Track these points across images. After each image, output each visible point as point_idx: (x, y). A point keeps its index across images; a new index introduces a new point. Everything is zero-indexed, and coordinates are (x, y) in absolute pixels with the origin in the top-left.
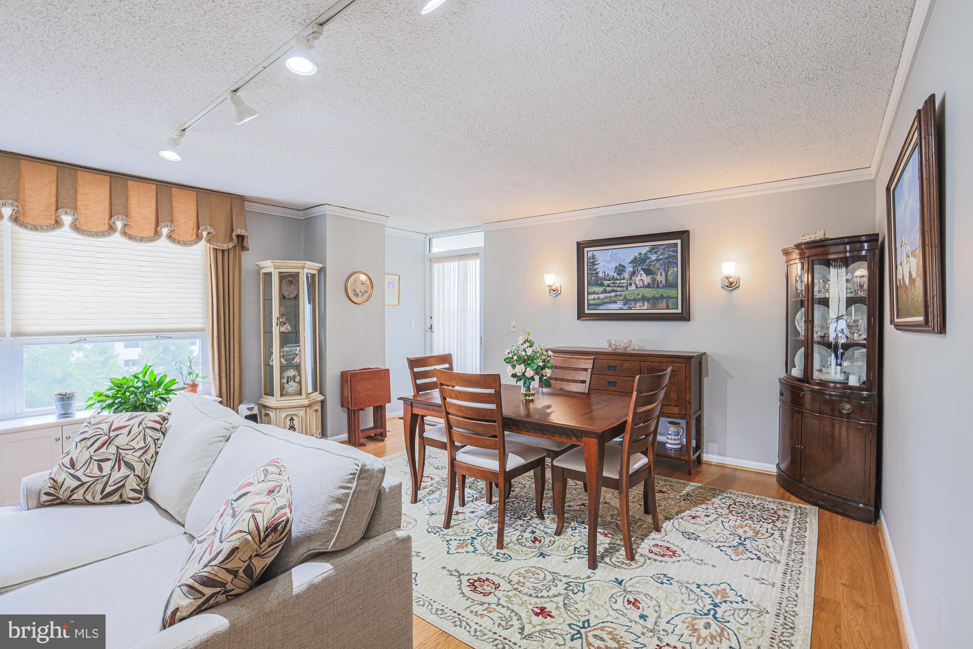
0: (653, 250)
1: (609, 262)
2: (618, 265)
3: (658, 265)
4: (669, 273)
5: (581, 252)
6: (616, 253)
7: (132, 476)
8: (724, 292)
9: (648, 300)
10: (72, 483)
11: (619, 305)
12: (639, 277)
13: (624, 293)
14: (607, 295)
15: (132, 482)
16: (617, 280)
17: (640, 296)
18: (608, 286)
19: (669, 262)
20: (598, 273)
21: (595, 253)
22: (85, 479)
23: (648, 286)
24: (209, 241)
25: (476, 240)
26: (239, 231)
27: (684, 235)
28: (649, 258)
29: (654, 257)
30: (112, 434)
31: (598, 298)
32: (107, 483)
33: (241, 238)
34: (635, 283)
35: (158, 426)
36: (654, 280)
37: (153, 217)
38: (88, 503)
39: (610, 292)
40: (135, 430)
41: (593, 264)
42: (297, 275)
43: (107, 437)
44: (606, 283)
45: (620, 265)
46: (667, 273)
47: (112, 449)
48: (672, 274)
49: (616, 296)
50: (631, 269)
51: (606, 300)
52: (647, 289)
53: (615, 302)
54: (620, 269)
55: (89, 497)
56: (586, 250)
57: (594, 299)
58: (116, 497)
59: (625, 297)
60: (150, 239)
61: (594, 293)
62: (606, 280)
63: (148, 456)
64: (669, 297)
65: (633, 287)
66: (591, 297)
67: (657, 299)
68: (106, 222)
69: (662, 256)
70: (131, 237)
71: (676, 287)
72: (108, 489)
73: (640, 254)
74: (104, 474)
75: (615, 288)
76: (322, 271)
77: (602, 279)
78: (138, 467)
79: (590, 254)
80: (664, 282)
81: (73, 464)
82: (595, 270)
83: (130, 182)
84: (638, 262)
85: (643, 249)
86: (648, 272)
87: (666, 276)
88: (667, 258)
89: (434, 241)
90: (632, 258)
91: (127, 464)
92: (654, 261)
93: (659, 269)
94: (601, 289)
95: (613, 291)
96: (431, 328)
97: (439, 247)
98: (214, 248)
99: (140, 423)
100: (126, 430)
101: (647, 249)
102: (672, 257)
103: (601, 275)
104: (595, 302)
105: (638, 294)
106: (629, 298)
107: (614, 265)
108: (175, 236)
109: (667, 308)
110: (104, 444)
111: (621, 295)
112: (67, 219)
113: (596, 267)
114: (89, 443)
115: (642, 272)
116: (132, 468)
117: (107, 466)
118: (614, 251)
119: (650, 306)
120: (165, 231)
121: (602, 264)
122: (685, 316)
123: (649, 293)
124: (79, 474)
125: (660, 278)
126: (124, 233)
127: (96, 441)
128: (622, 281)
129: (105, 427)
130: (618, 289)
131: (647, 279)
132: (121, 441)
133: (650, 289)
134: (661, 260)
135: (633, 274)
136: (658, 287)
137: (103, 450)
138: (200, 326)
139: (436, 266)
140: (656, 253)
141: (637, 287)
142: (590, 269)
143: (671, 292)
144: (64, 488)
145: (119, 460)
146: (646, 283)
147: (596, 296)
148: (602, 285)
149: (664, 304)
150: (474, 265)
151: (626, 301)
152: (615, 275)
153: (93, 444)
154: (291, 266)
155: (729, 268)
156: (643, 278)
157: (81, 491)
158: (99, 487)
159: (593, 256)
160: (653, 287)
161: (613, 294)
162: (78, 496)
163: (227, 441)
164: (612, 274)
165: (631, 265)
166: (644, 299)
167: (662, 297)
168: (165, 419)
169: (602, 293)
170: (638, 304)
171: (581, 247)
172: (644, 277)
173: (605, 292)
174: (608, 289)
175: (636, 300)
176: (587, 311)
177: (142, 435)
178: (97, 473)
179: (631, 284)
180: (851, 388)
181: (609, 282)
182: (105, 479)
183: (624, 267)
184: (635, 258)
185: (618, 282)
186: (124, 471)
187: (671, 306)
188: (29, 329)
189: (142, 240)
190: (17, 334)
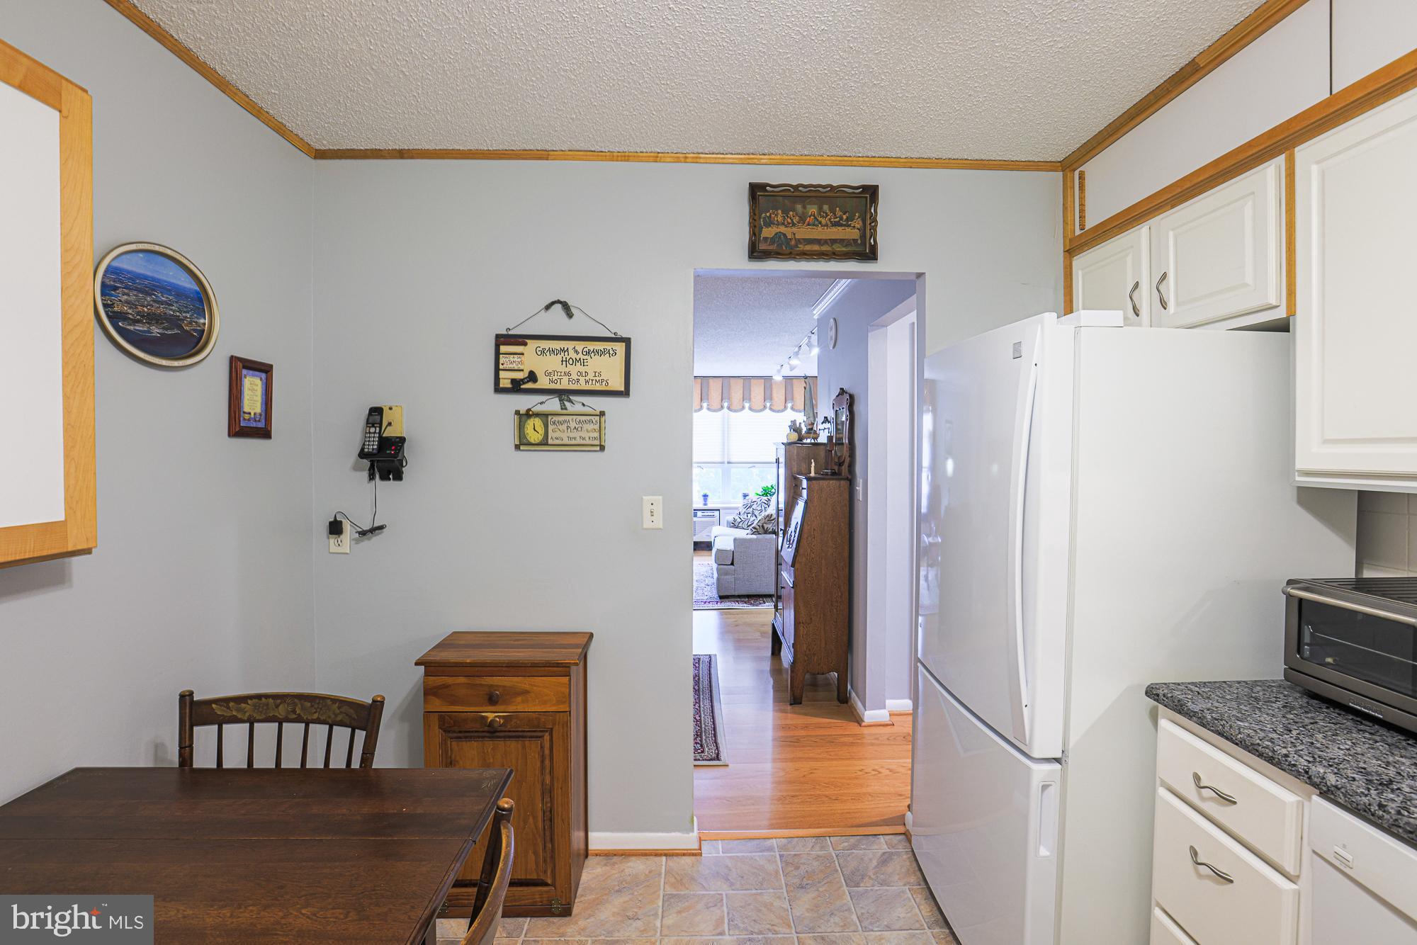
35: (766, 502)
37: (784, 398)
47: (751, 509)
60: (783, 411)
68: (763, 404)
70: (773, 411)
112: (747, 405)
117: (749, 515)
120: (789, 405)
126: (771, 409)
129: (750, 501)
168: (769, 500)
186: (754, 518)
188: (732, 460)
189: (778, 411)
190: (729, 463)
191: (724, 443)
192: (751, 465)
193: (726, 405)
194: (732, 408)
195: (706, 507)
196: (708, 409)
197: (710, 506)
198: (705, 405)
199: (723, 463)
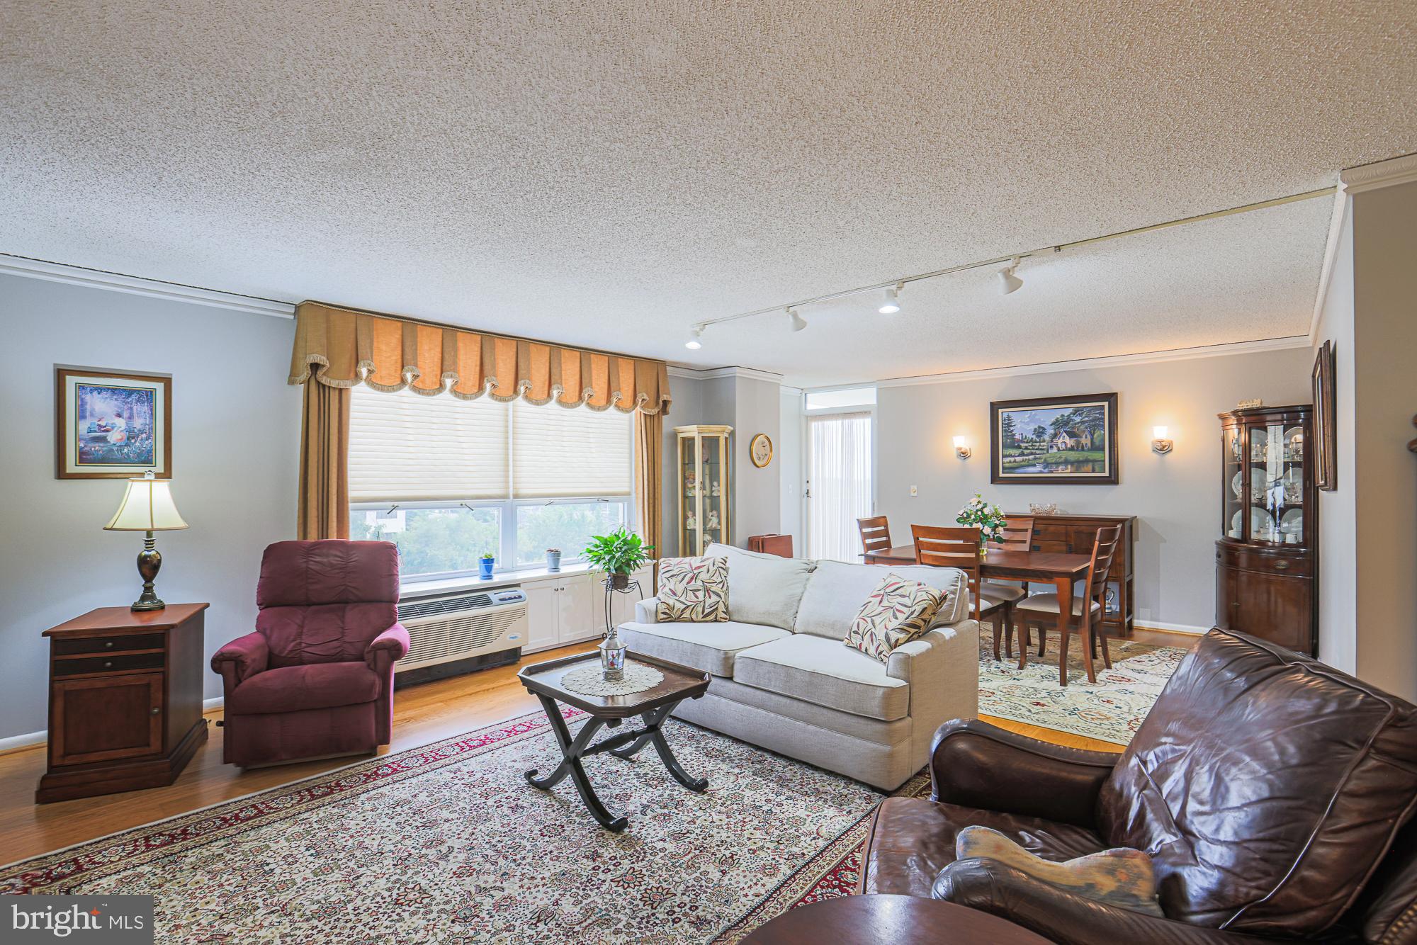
0: (1076, 412)
1: (1028, 424)
2: (1037, 427)
3: (1082, 427)
4: (1095, 436)
5: (995, 412)
6: (1035, 415)
7: (721, 602)
8: (1155, 456)
9: (1072, 463)
10: (679, 606)
11: (1039, 468)
12: (1061, 440)
13: (1044, 456)
14: (1025, 458)
15: (721, 607)
16: (1036, 442)
17: (1062, 460)
18: (1026, 448)
19: (1095, 425)
20: (1014, 435)
21: (1011, 414)
22: (689, 604)
23: (1072, 449)
24: (642, 408)
25: (867, 397)
26: (664, 397)
27: (1112, 398)
28: (1072, 420)
29: (1078, 419)
30: (696, 572)
31: (1015, 461)
32: (704, 606)
33: (665, 403)
34: (1057, 446)
36: (1078, 443)
37: (605, 387)
38: (693, 621)
39: (1028, 455)
40: (712, 569)
41: (1009, 425)
42: (717, 439)
43: (692, 574)
44: (1023, 445)
45: (1039, 427)
46: (1092, 435)
47: (699, 583)
48: (1098, 436)
49: (1035, 459)
50: (1052, 431)
51: (1023, 463)
52: (1071, 452)
53: (1035, 465)
54: (1040, 432)
55: (694, 617)
56: (1000, 411)
57: (1010, 462)
58: (712, 617)
59: (1045, 460)
60: (603, 408)
61: (1010, 456)
62: (1024, 442)
63: (725, 588)
64: (1094, 461)
65: (1055, 450)
66: (1007, 460)
67: (1082, 462)
68: (577, 394)
69: (1087, 419)
71: (1103, 449)
72: (707, 611)
73: (1062, 416)
74: (700, 600)
75: (1034, 451)
76: (732, 434)
77: (1019, 441)
78: (722, 595)
79: (1005, 415)
80: (1089, 445)
81: (675, 594)
82: (1011, 431)
83: (592, 356)
84: (1060, 424)
85: (1067, 410)
86: (1071, 435)
87: (1092, 439)
88: (1093, 421)
89: (809, 396)
90: (1053, 420)
91: (714, 592)
92: (1078, 423)
93: (1084, 431)
94: (1017, 452)
95: (1032, 454)
96: (808, 493)
97: (816, 402)
98: (645, 415)
99: (714, 564)
100: (705, 569)
101: (1071, 410)
102: (1099, 419)
103: (1017, 437)
104: (1011, 465)
105: (1060, 457)
106: (1050, 461)
107: (1033, 426)
108: (620, 405)
109: (1093, 471)
110: (692, 578)
111: (1040, 458)
113: (1012, 428)
114: (680, 578)
115: (1064, 434)
116: (720, 597)
117: (700, 595)
118: (1033, 412)
119: (1073, 469)
120: (614, 400)
121: (1019, 426)
122: (1113, 479)
123: (1073, 456)
124: (682, 599)
125: (1085, 440)
126: (589, 405)
127: (684, 577)
128: (1042, 444)
130: (1038, 452)
131: (1070, 442)
132: (704, 576)
133: (1073, 453)
134: (1086, 422)
135: (1055, 436)
136: (1083, 450)
137: (693, 582)
138: (627, 490)
139: (814, 425)
140: (1080, 415)
141: (1059, 450)
142: (1005, 431)
143: (1097, 455)
145: (707, 590)
146: (1069, 446)
147: (1012, 459)
148: (1019, 447)
149: (1090, 467)
150: (864, 427)
152: (1034, 437)
153: (683, 579)
154: (713, 430)
155: (1160, 432)
156: (1065, 440)
157: (688, 611)
158: (700, 609)
159: (1009, 417)
160: (1077, 450)
161: (1031, 457)
162: (687, 614)
163: (811, 571)
164: (1030, 436)
165: (1052, 427)
166: (1066, 462)
167: (1087, 461)
169: (1019, 456)
170: (1060, 467)
171: (995, 407)
172: (1067, 439)
173: (1022, 454)
174: (1026, 452)
175: (1058, 464)
176: (1001, 475)
177: (717, 573)
178: (695, 600)
179: (1052, 447)
180: (1289, 545)
181: (1027, 445)
182: (702, 603)
183: (1044, 429)
184: (1057, 420)
185: (1038, 444)
186: (714, 598)
187: (1097, 469)
188: (523, 491)
189: (599, 409)
190: (516, 496)
191: (507, 460)
192: (547, 500)
193: (522, 389)
194: (533, 396)
195: (487, 583)
196: (493, 395)
197: (497, 579)
198: (488, 386)
199: (505, 497)
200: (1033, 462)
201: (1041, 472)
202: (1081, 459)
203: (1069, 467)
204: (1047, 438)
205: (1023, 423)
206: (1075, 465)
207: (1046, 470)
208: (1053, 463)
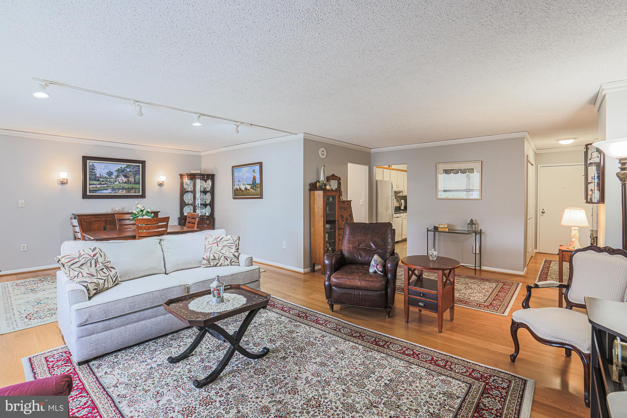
0: (128, 166)
1: (103, 169)
2: (108, 171)
3: (130, 174)
4: (136, 178)
5: (85, 161)
7: (117, 272)
8: (158, 187)
9: (126, 189)
11: (109, 191)
12: (120, 178)
13: (112, 185)
14: (102, 186)
17: (121, 187)
18: (103, 181)
19: (136, 173)
20: (96, 174)
21: (94, 163)
22: (105, 278)
23: (126, 183)
27: (143, 163)
28: (126, 170)
29: (128, 170)
31: (96, 187)
32: (111, 277)
34: (118, 181)
36: (129, 180)
41: (93, 169)
44: (101, 179)
45: (110, 171)
46: (135, 177)
48: (137, 178)
49: (107, 186)
50: (116, 174)
51: (101, 188)
52: (125, 184)
53: (107, 190)
54: (110, 174)
55: (109, 285)
56: (88, 161)
57: (93, 187)
59: (113, 187)
61: (94, 184)
62: (101, 178)
64: (136, 188)
65: (117, 183)
66: (91, 186)
67: (130, 189)
69: (132, 170)
71: (139, 184)
73: (121, 167)
75: (107, 183)
77: (98, 177)
79: (91, 164)
80: (133, 181)
82: (94, 172)
84: (120, 171)
85: (123, 165)
86: (125, 176)
87: (135, 179)
88: (135, 171)
90: (117, 169)
92: (129, 171)
93: (131, 175)
94: (98, 183)
95: (106, 184)
101: (125, 166)
102: (138, 171)
103: (98, 175)
104: (94, 189)
105: (120, 186)
106: (115, 188)
107: (106, 171)
109: (135, 193)
111: (110, 186)
113: (94, 171)
115: (122, 176)
118: (107, 164)
119: (126, 192)
121: (98, 170)
122: (143, 196)
123: (126, 186)
125: (132, 179)
128: (111, 180)
130: (109, 183)
131: (125, 180)
134: (132, 171)
135: (118, 176)
136: (131, 183)
137: (98, 265)
140: (130, 168)
141: (119, 183)
142: (91, 172)
143: (137, 186)
144: (100, 284)
146: (124, 181)
147: (95, 186)
148: (99, 180)
149: (134, 191)
151: (113, 189)
152: (107, 176)
155: (162, 178)
156: (122, 179)
159: (93, 165)
160: (128, 183)
161: (105, 185)
164: (105, 175)
165: (116, 172)
166: (123, 188)
167: (133, 188)
169: (99, 184)
170: (120, 191)
171: (85, 159)
172: (123, 178)
173: (101, 184)
174: (102, 183)
175: (119, 189)
176: (88, 194)
179: (116, 181)
181: (103, 179)
183: (112, 173)
184: (119, 169)
185: (109, 179)
187: (137, 191)
200: (106, 188)
201: (110, 193)
202: (130, 187)
203: (124, 190)
204: (113, 177)
205: (101, 169)
206: (127, 190)
207: (113, 192)
208: (116, 189)
